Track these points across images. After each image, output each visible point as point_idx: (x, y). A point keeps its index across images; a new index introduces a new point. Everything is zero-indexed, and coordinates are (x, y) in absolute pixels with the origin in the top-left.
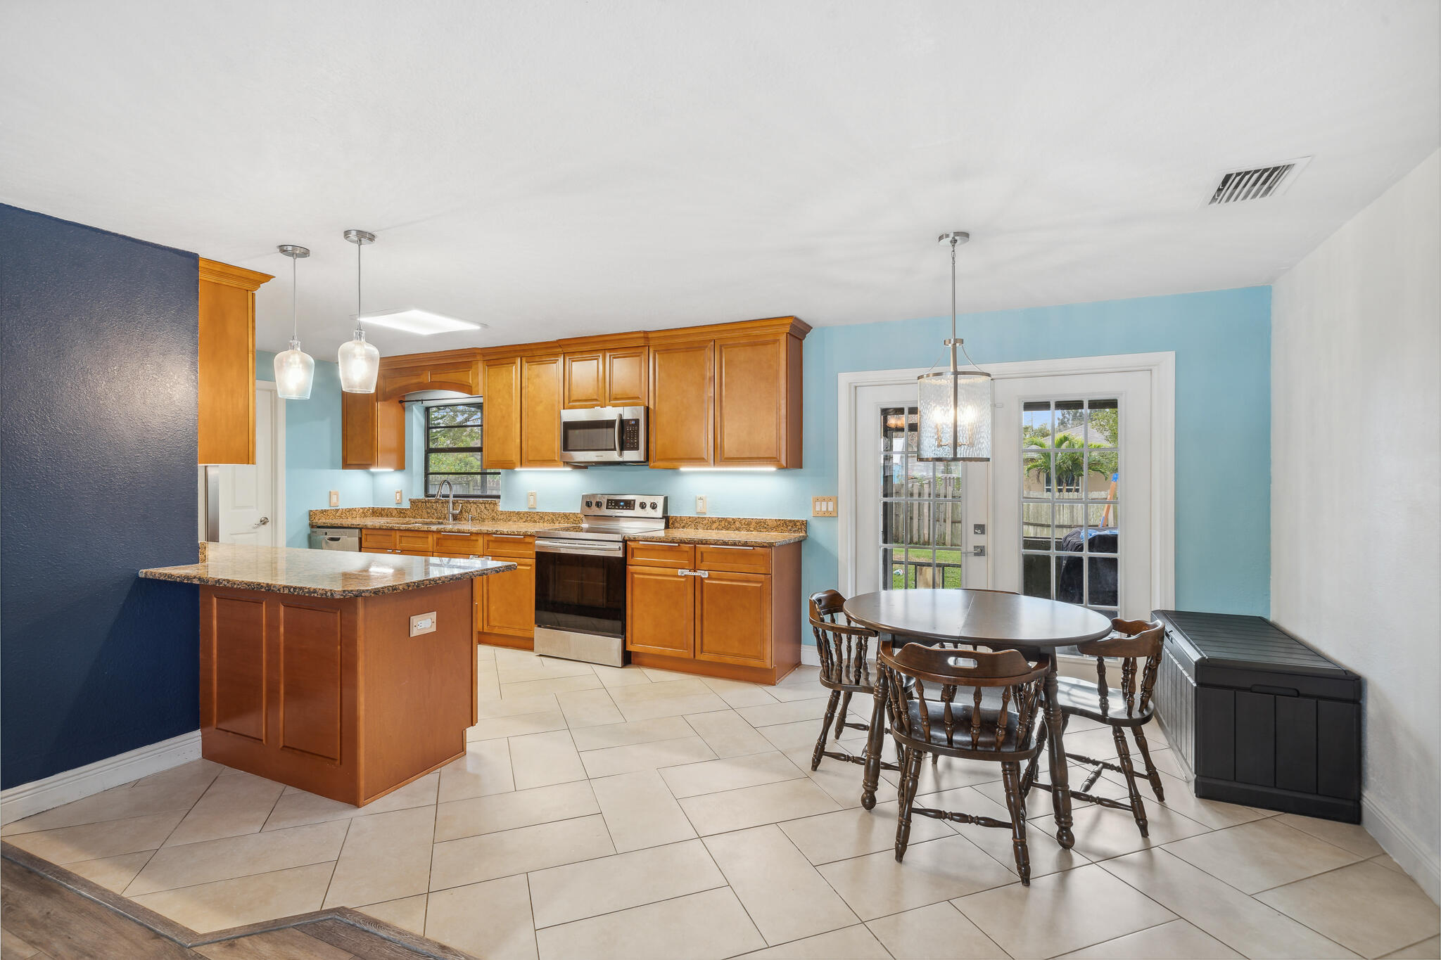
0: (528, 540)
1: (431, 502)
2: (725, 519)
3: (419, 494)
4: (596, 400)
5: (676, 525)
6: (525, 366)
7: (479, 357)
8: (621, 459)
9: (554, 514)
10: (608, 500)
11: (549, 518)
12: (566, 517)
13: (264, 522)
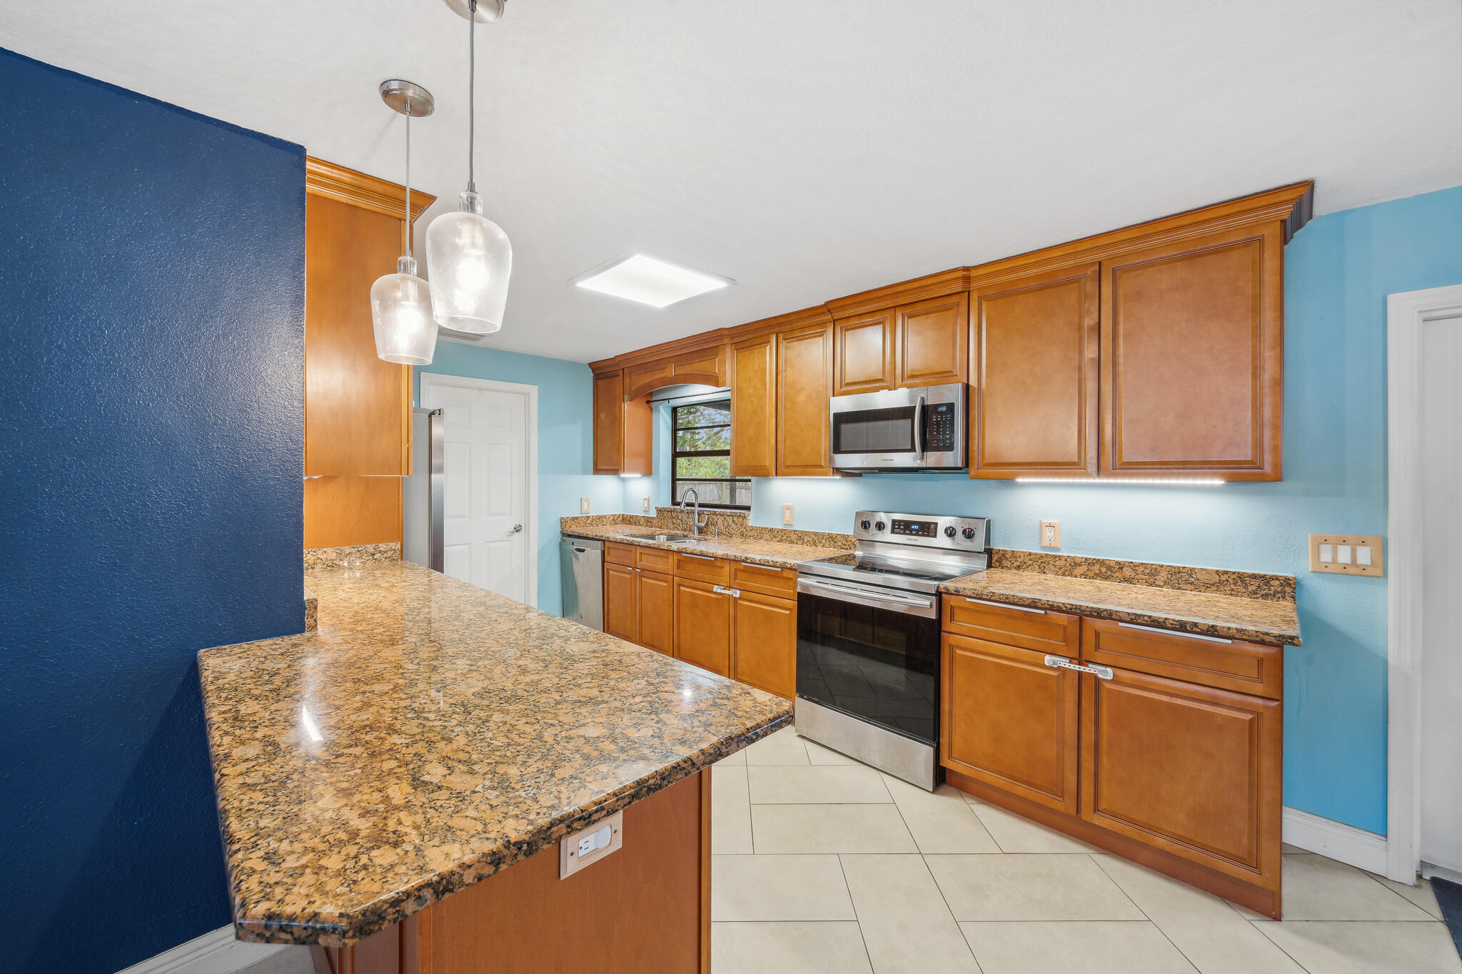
0: (787, 574)
1: (677, 512)
2: (1102, 562)
3: (666, 502)
4: (881, 380)
5: (1005, 563)
6: (783, 344)
7: (726, 341)
8: (923, 465)
9: (816, 534)
10: (894, 522)
11: (810, 540)
12: (832, 539)
13: (517, 529)
